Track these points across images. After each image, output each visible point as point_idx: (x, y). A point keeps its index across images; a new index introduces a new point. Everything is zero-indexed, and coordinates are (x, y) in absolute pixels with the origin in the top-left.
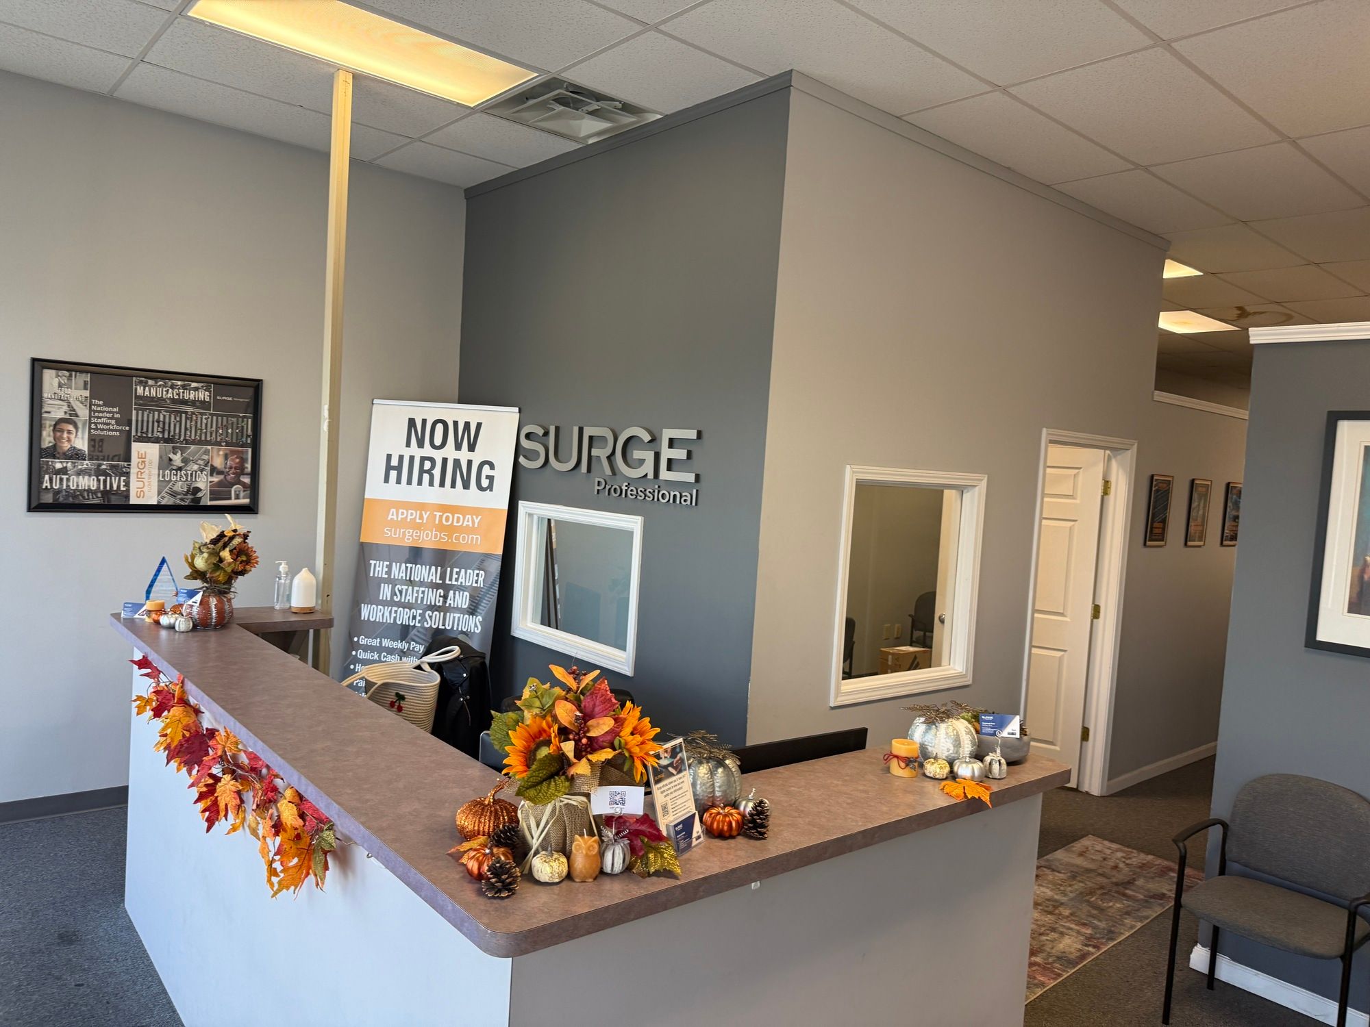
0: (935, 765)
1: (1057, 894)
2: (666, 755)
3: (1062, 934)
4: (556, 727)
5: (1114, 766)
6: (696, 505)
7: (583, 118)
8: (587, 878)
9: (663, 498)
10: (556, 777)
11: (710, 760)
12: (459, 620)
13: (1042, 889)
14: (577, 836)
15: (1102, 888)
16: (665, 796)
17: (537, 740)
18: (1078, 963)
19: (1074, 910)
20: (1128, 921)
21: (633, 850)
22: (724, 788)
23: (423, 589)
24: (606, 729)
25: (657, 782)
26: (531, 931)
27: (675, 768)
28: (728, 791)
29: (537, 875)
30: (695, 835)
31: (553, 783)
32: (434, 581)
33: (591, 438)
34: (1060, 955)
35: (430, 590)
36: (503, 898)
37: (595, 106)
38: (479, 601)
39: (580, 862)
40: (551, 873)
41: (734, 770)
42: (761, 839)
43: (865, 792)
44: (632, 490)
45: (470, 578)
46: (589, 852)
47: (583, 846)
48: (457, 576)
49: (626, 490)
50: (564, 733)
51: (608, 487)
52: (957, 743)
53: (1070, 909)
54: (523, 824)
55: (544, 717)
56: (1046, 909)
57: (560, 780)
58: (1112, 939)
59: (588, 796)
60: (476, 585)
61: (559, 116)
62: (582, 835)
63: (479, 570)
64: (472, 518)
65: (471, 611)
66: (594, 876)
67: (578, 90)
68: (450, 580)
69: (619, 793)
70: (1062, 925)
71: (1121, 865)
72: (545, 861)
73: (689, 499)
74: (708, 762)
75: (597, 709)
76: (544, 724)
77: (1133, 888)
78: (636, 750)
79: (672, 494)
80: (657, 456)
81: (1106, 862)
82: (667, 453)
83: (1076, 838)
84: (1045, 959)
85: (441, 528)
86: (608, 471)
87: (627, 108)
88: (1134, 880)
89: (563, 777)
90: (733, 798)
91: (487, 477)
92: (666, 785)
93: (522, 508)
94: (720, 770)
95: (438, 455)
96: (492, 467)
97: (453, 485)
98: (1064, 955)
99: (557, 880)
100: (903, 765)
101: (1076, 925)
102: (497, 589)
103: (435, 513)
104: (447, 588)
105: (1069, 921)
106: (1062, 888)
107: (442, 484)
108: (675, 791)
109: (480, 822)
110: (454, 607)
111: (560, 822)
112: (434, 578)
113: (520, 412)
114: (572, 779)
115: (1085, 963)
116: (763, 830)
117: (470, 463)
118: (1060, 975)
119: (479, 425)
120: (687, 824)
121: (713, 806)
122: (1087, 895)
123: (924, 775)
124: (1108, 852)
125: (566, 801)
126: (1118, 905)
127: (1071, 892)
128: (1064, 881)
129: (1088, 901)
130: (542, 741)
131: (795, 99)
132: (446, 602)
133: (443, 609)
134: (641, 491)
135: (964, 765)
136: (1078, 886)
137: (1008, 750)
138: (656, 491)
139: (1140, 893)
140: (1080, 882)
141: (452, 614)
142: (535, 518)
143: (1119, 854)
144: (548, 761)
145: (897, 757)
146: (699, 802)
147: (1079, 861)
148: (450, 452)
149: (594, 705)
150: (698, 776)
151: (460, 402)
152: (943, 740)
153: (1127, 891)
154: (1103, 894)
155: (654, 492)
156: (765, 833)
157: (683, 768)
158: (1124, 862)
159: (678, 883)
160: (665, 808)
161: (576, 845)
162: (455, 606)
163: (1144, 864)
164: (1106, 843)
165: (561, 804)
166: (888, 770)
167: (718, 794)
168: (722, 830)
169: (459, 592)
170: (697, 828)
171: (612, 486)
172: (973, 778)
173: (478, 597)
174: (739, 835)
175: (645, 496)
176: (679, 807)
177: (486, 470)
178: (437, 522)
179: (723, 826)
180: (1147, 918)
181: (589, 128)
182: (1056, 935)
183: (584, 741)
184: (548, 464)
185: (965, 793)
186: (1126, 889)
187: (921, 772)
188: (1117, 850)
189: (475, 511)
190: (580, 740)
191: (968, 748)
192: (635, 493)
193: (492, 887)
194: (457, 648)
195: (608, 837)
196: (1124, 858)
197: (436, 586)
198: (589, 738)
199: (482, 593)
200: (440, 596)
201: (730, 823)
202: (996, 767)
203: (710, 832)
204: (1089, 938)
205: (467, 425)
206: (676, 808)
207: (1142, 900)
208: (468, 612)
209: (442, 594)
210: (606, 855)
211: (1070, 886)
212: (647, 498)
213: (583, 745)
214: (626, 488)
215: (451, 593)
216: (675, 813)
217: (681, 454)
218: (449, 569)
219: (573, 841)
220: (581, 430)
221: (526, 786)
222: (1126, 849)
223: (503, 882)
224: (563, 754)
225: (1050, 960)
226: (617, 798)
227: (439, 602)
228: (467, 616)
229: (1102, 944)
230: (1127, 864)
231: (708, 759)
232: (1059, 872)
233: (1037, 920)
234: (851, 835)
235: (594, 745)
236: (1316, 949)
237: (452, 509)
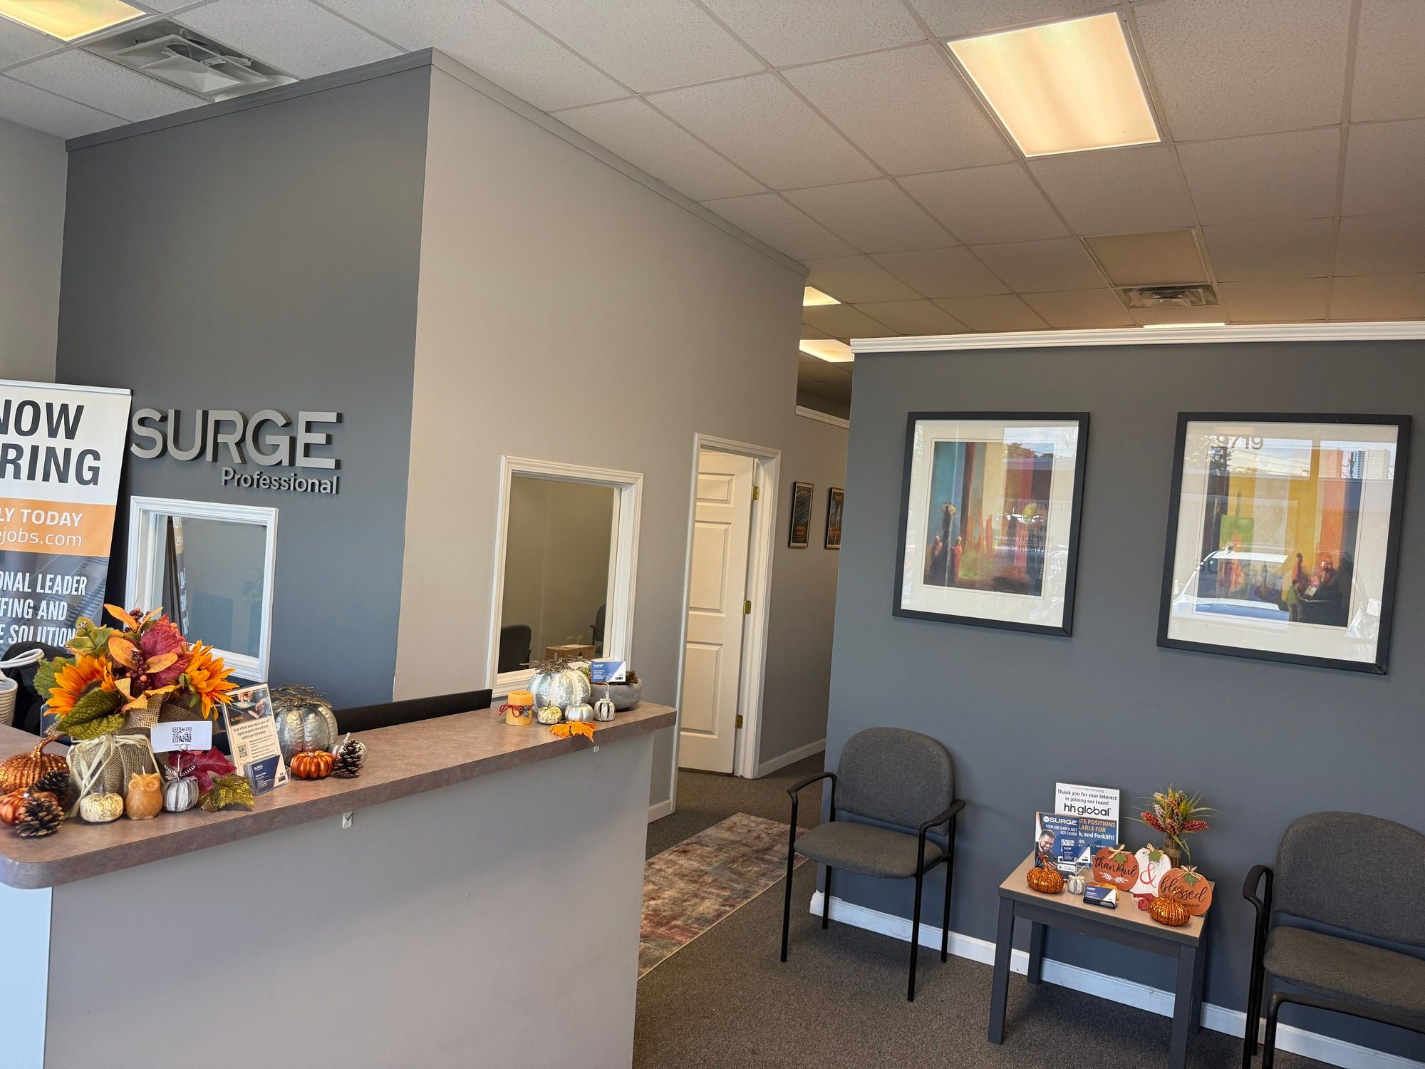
0: (548, 711)
1: (703, 865)
2: (246, 698)
3: (703, 898)
4: (110, 665)
5: (764, 752)
6: (337, 493)
7: (206, 71)
8: (146, 815)
9: (300, 487)
10: (110, 716)
11: (302, 708)
12: (54, 635)
13: (690, 862)
14: (134, 774)
15: (744, 855)
16: (243, 738)
17: (89, 682)
18: (714, 921)
19: (717, 877)
20: (763, 881)
21: (202, 788)
22: (314, 733)
23: (7, 600)
24: (168, 664)
25: (232, 724)
26: (68, 859)
27: (258, 712)
28: (319, 737)
29: (85, 816)
30: (278, 775)
31: (105, 721)
32: (21, 590)
33: (217, 423)
34: (699, 916)
35: (16, 600)
36: (41, 837)
37: (220, 60)
38: (80, 611)
39: (138, 800)
40: (102, 811)
41: (327, 716)
42: (351, 777)
43: (476, 738)
44: (264, 480)
45: (66, 585)
46: (147, 789)
47: (141, 786)
48: (51, 584)
49: (258, 480)
50: (120, 672)
51: (237, 477)
52: (570, 690)
53: (713, 876)
54: (74, 771)
55: (96, 656)
56: (691, 879)
57: (116, 721)
58: (748, 898)
59: (147, 733)
60: (76, 593)
61: (175, 65)
62: (140, 773)
63: (80, 576)
64: (71, 517)
65: (69, 623)
66: (154, 812)
67: (199, 40)
68: (43, 587)
69: (183, 730)
70: (704, 891)
71: (763, 835)
72: (95, 800)
73: (329, 486)
74: (298, 710)
75: (158, 647)
76: (96, 663)
77: (771, 853)
78: (203, 685)
79: (310, 482)
80: (293, 442)
81: (750, 834)
82: (303, 438)
83: (726, 816)
84: (684, 921)
85: (30, 527)
86: (237, 460)
87: (257, 66)
88: (773, 846)
89: (117, 716)
90: (326, 743)
91: (90, 469)
92: (246, 727)
93: (135, 504)
94: (311, 716)
95: (26, 443)
96: (96, 456)
97: (46, 477)
98: (702, 916)
99: (109, 819)
100: (517, 713)
101: (717, 889)
102: (103, 597)
103: (22, 510)
104: (38, 598)
105: (711, 887)
106: (708, 860)
107: (31, 476)
108: (256, 734)
109: (22, 775)
110: (47, 620)
111: (115, 762)
112: (20, 586)
113: (132, 394)
114: (127, 715)
115: (720, 920)
116: (353, 768)
117: (68, 452)
118: (696, 933)
119: (80, 409)
120: (271, 765)
121: (302, 751)
122: (730, 863)
123: (539, 723)
124: (754, 825)
125: (123, 741)
126: (756, 869)
127: (716, 862)
128: (711, 853)
129: (730, 868)
130: (95, 682)
131: (435, 76)
132: (37, 614)
133: (33, 622)
134: (275, 480)
135: (574, 709)
136: (723, 856)
137: (619, 697)
138: (292, 480)
139: (776, 857)
140: (725, 852)
141: (45, 628)
142: (152, 515)
143: (762, 826)
144: (98, 698)
145: (511, 706)
146: (287, 748)
147: (727, 835)
148: (42, 438)
149: (156, 642)
150: (286, 722)
151: (57, 381)
152: (556, 689)
153: (767, 857)
154: (746, 860)
155: (290, 480)
156: (356, 771)
157: (267, 713)
158: (766, 832)
159: (251, 813)
160: (243, 749)
161: (133, 783)
162: (49, 618)
163: (783, 832)
164: (753, 818)
165: (117, 745)
166: (504, 721)
167: (308, 739)
168: (310, 771)
169: (54, 602)
170: (281, 769)
171: (242, 475)
172: (581, 719)
173: (78, 606)
174: (327, 776)
175: (280, 485)
176: (260, 750)
177: (89, 460)
178: (25, 521)
179: (310, 767)
180: (779, 876)
181: (213, 83)
182: (697, 900)
183: (143, 678)
184: (167, 453)
185: (570, 731)
186: (765, 854)
187: (535, 720)
188: (761, 823)
189: (74, 508)
190: (138, 677)
191: (580, 694)
192: (268, 482)
193: (28, 827)
194: (40, 651)
195: (174, 776)
196: (766, 828)
197: (25, 596)
198: (149, 676)
199: (84, 602)
200: (29, 607)
201: (318, 765)
202: (605, 709)
203: (296, 775)
204: (726, 899)
205: (64, 408)
206: (257, 751)
207: (777, 862)
208: (65, 624)
209: (32, 605)
210: (169, 792)
211: (716, 856)
212: (281, 487)
213: (142, 682)
214: (259, 477)
215: (44, 604)
216: (255, 755)
217: (319, 438)
218: (40, 576)
219: (130, 778)
220: (205, 414)
221: (70, 722)
222: (769, 821)
223: (41, 820)
224: (118, 691)
225: (690, 922)
226: (182, 734)
227: (28, 614)
228: (64, 629)
229: (737, 902)
230: (769, 834)
231: (298, 707)
232: (707, 846)
233: (682, 889)
234: (448, 769)
235: (154, 681)
236: (896, 871)
237: (46, 506)
